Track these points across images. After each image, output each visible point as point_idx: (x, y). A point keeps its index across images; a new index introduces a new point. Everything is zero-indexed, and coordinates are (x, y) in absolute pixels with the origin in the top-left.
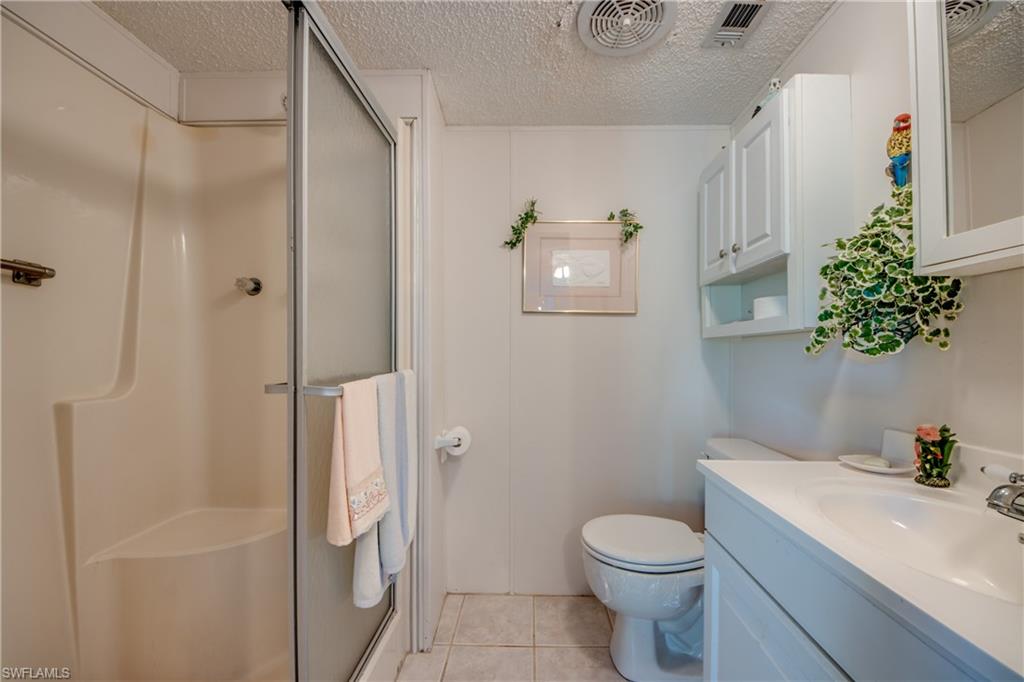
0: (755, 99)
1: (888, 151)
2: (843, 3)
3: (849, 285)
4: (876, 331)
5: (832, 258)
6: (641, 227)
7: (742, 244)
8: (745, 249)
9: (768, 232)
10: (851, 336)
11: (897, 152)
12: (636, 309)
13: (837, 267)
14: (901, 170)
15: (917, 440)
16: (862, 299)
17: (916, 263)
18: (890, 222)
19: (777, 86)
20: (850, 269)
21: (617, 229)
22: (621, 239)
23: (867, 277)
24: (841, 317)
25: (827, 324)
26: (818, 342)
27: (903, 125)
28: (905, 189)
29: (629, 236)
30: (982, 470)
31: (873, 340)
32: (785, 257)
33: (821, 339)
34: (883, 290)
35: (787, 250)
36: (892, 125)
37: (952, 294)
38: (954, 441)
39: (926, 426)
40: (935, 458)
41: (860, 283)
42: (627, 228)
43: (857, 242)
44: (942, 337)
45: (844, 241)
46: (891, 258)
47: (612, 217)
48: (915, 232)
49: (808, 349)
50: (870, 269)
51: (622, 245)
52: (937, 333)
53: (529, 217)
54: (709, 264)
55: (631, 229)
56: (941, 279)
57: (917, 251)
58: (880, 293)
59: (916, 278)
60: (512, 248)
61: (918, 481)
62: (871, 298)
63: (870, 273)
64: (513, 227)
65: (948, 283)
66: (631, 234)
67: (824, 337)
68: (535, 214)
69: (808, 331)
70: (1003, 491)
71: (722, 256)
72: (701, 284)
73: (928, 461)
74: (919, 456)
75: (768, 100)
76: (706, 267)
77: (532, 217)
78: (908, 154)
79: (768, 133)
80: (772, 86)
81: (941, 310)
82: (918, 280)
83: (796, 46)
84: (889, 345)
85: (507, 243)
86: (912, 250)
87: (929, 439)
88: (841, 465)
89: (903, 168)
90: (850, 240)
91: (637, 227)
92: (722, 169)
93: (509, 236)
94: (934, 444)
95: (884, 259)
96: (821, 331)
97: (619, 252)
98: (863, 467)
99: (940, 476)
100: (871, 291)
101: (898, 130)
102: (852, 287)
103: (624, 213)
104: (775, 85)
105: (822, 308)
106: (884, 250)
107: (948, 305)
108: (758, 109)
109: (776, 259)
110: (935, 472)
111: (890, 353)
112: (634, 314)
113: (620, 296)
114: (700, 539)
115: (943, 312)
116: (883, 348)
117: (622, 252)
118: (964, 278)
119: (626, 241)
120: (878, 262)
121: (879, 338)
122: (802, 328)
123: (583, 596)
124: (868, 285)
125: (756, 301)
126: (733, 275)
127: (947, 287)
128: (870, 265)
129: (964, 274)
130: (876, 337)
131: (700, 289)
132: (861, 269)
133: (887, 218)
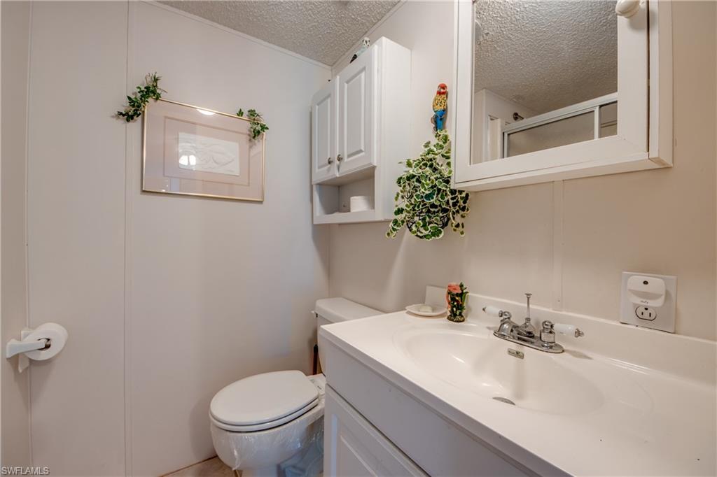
0: (353, 48)
1: (434, 106)
2: (406, 2)
3: (416, 191)
4: (430, 223)
5: (406, 172)
6: (267, 128)
7: (343, 155)
8: (346, 160)
9: (363, 149)
10: (416, 226)
11: (439, 108)
12: (263, 197)
13: (409, 178)
14: (440, 120)
15: (449, 293)
16: (423, 201)
17: (452, 181)
18: (436, 152)
19: (368, 43)
20: (418, 181)
21: (245, 126)
22: (249, 135)
23: (427, 187)
24: (409, 213)
25: (400, 217)
26: (394, 230)
27: (443, 91)
28: (442, 133)
29: (256, 134)
30: (484, 310)
31: (428, 229)
32: (374, 168)
33: (395, 227)
34: (435, 196)
35: (375, 164)
36: (436, 89)
37: (465, 202)
38: (467, 292)
39: (454, 284)
40: (458, 304)
41: (423, 190)
42: (255, 126)
43: (420, 163)
44: (460, 229)
45: (411, 161)
46: (439, 176)
47: (240, 113)
48: (451, 160)
49: (388, 234)
50: (428, 182)
51: (250, 140)
52: (458, 226)
53: (150, 92)
54: (319, 168)
55: (259, 128)
56: (461, 192)
57: (453, 173)
58: (433, 198)
59: (451, 190)
60: (128, 120)
61: (449, 319)
62: (428, 201)
63: (428, 185)
64: (129, 98)
65: (464, 195)
66: (259, 132)
67: (398, 226)
68: (158, 91)
69: (387, 222)
70: (505, 325)
71: (330, 163)
72: (313, 183)
73: (455, 306)
74: (449, 304)
75: (362, 52)
76: (317, 170)
77: (154, 93)
78: (445, 111)
79: (363, 75)
80: (365, 42)
81: (460, 211)
82: (453, 192)
83: (379, 20)
84: (436, 233)
85: (121, 114)
86: (450, 172)
87: (455, 292)
88: (407, 313)
89: (441, 119)
90: (415, 161)
91: (264, 128)
92: (329, 96)
93: (124, 106)
94: (457, 295)
95: (435, 176)
96: (396, 222)
97: (247, 146)
98: (420, 313)
99: (460, 314)
100: (429, 196)
101: (439, 93)
102: (418, 193)
103: (252, 113)
104: (366, 42)
105: (397, 206)
106: (435, 170)
107: (463, 209)
108: (355, 57)
109: (367, 169)
110: (458, 313)
111: (437, 238)
112: (261, 202)
113: (249, 185)
114: (311, 380)
115: (461, 212)
116: (434, 234)
117: (251, 147)
118: (471, 192)
119: (254, 137)
120: (432, 178)
121: (431, 228)
122: (383, 220)
123: (209, 459)
124: (427, 192)
125: (352, 198)
126: (337, 178)
127: (463, 197)
128: (428, 178)
129: (470, 190)
130: (429, 227)
131: (311, 187)
132: (423, 181)
133: (435, 149)
